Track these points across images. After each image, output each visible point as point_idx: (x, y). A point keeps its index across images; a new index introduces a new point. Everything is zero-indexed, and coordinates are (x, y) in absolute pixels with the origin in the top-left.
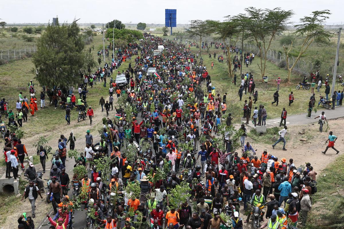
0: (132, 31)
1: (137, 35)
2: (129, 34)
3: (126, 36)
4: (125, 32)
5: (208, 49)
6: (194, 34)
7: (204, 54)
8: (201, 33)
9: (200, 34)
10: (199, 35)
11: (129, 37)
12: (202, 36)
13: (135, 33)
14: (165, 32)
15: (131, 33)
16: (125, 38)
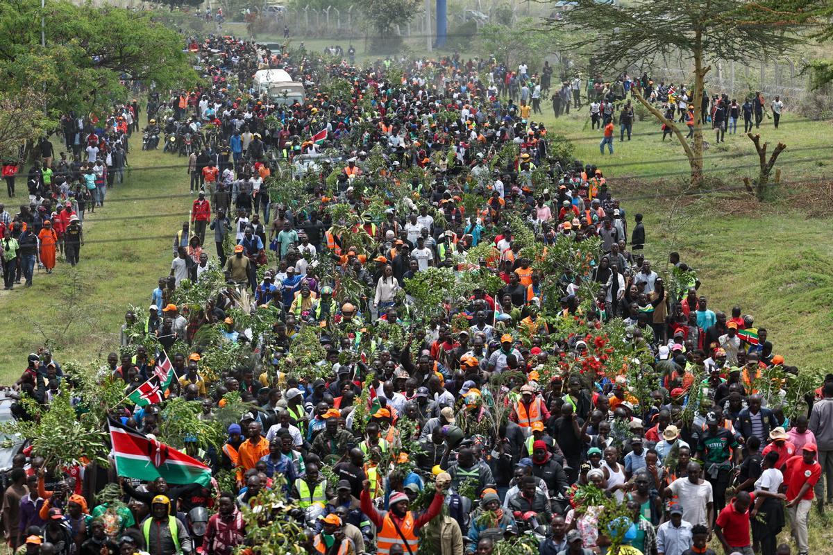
0: (91, 16)
1: (133, 48)
2: (64, 50)
3: (39, 60)
4: (24, 27)
5: (765, 170)
6: (637, 38)
7: (735, 205)
8: (700, 30)
9: (692, 35)
10: (682, 43)
11: (60, 69)
12: (708, 57)
13: (118, 33)
14: (382, 25)
15: (78, 32)
16: (25, 82)
